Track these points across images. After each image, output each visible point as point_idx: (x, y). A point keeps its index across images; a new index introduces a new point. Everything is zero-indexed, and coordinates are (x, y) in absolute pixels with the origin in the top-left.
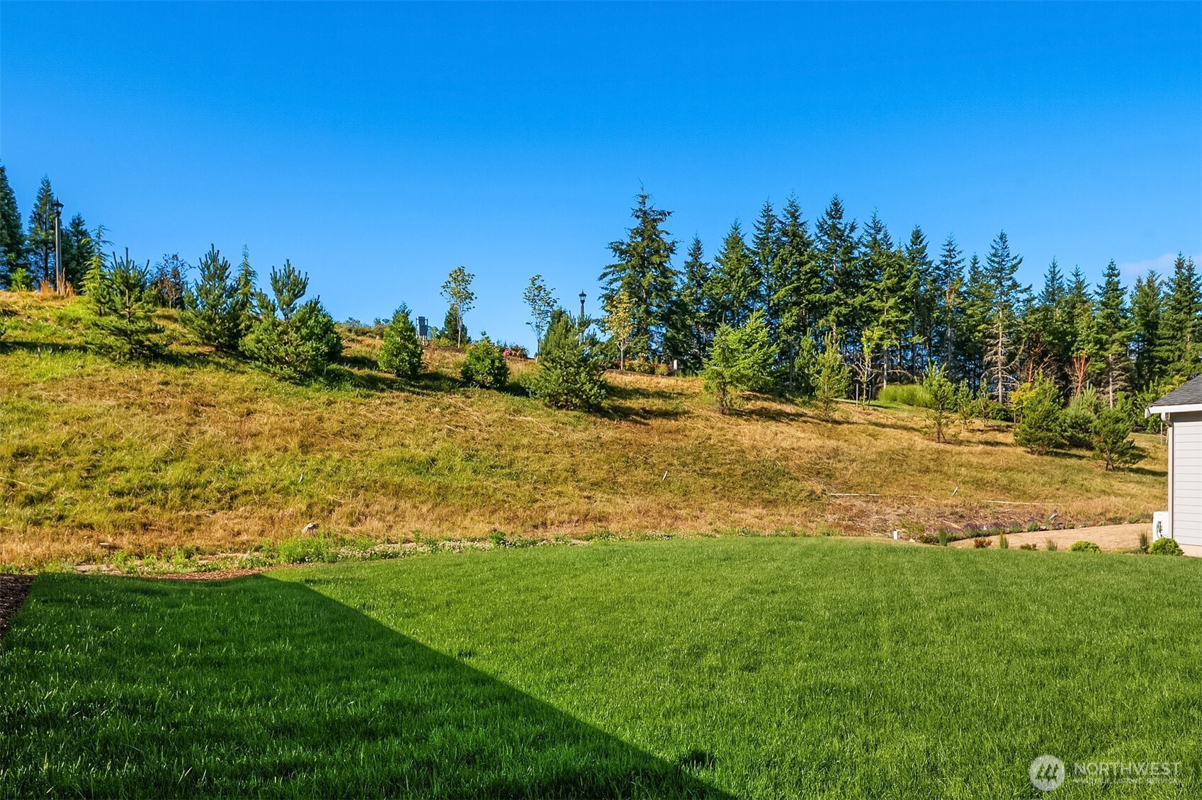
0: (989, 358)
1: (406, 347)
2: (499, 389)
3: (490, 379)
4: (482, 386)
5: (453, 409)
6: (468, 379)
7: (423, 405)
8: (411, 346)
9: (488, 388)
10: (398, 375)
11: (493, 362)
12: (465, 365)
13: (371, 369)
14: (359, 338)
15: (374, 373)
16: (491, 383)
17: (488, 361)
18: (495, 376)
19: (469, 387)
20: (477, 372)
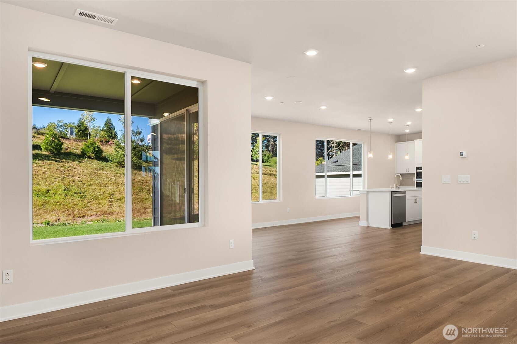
0: (331, 145)
1: (55, 142)
2: (97, 159)
3: (93, 155)
4: (90, 158)
5: (70, 168)
6: (83, 155)
7: (56, 167)
8: (57, 141)
9: (93, 159)
10: (51, 153)
11: (95, 148)
12: (82, 149)
13: (38, 150)
14: (39, 136)
15: (39, 152)
16: (94, 157)
17: (92, 148)
18: (95, 154)
19: (83, 158)
20: (88, 152)
